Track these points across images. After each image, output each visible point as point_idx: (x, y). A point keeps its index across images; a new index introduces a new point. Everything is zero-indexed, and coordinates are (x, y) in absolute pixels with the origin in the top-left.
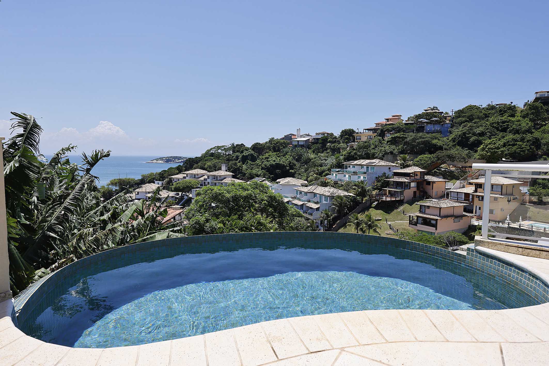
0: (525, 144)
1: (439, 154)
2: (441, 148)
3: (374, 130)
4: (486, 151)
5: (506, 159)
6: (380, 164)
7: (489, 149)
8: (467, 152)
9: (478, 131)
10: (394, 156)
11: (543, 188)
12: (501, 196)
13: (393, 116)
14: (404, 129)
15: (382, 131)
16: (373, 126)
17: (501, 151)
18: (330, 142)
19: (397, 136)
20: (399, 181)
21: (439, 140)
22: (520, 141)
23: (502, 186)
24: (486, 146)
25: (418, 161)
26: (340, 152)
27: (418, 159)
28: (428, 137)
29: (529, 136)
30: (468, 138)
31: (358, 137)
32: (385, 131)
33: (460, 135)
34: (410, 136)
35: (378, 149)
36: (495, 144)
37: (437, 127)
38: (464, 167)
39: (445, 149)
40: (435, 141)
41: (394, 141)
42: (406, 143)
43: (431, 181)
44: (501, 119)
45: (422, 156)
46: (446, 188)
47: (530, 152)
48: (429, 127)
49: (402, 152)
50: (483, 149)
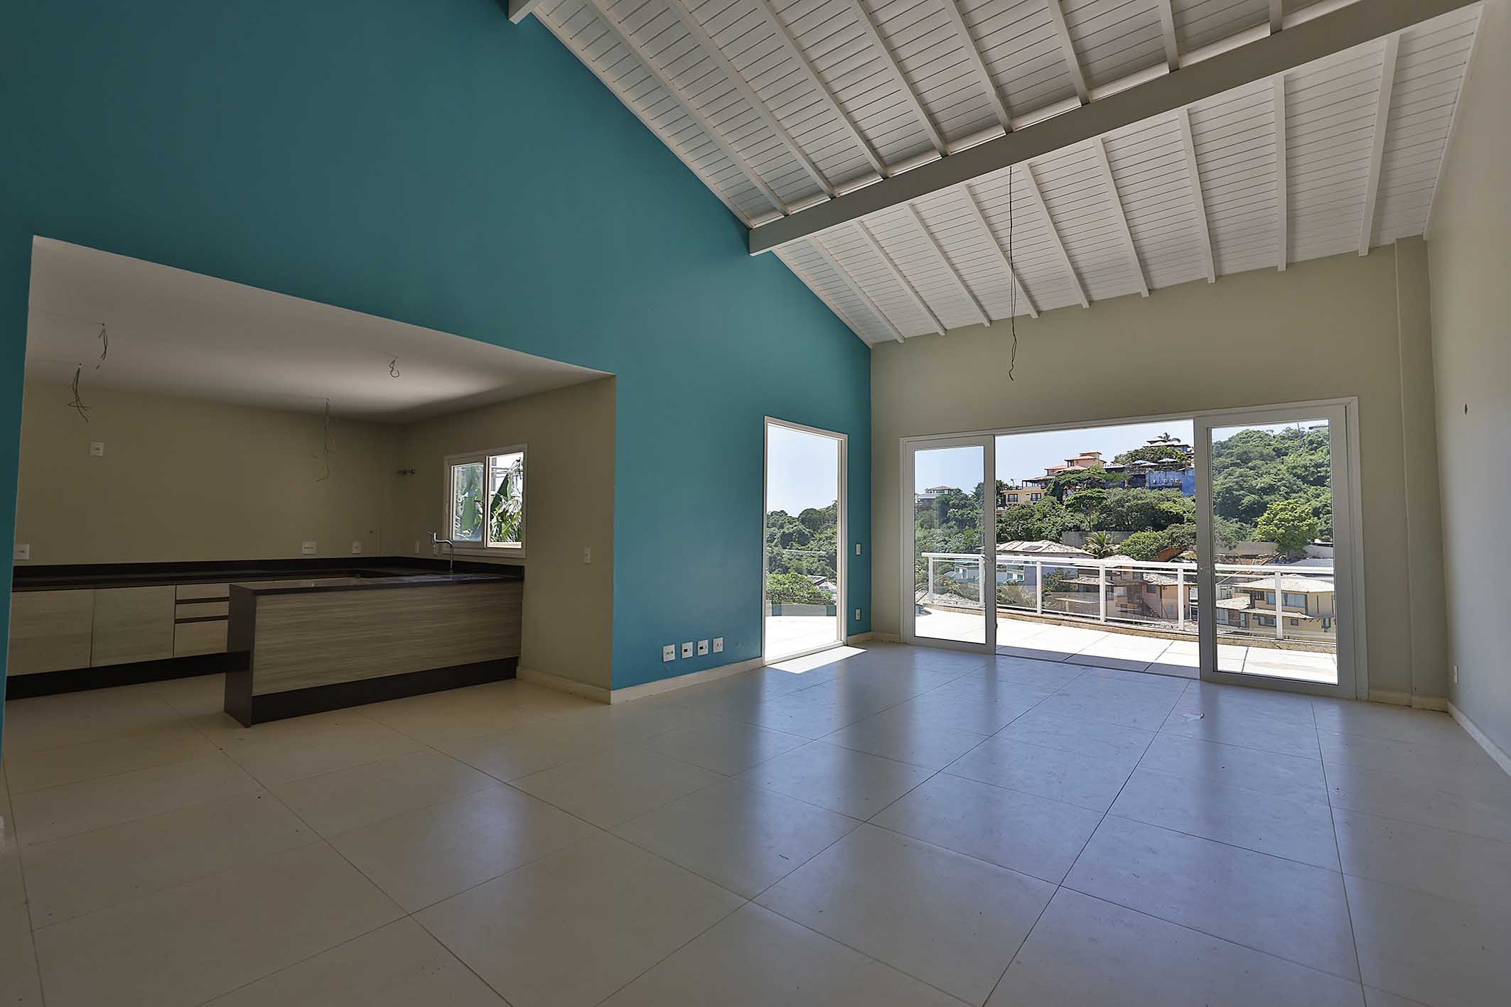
1: (1174, 530)
2: (1179, 519)
3: (1045, 482)
4: (1276, 525)
5: (1323, 540)
6: (1051, 551)
7: (1281, 520)
8: (1238, 525)
9: (1260, 483)
10: (1081, 535)
12: (1305, 616)
13: (1083, 455)
14: (1103, 481)
15: (1056, 484)
16: (1043, 475)
17: (1307, 525)
18: (954, 506)
19: (1085, 496)
20: (1089, 583)
21: (1175, 502)
23: (1307, 595)
24: (1275, 515)
25: (1129, 545)
26: (974, 526)
27: (1128, 541)
28: (1150, 496)
30: (1239, 499)
31: (1011, 497)
32: (1064, 485)
33: (1219, 493)
34: (1113, 495)
35: (1049, 520)
36: (1293, 509)
37: (1174, 477)
39: (1189, 520)
40: (1165, 506)
41: (1079, 505)
42: (1105, 509)
43: (1157, 585)
44: (1311, 460)
45: (1138, 534)
46: (1191, 599)
48: (1155, 477)
49: (1099, 527)
50: (1269, 522)
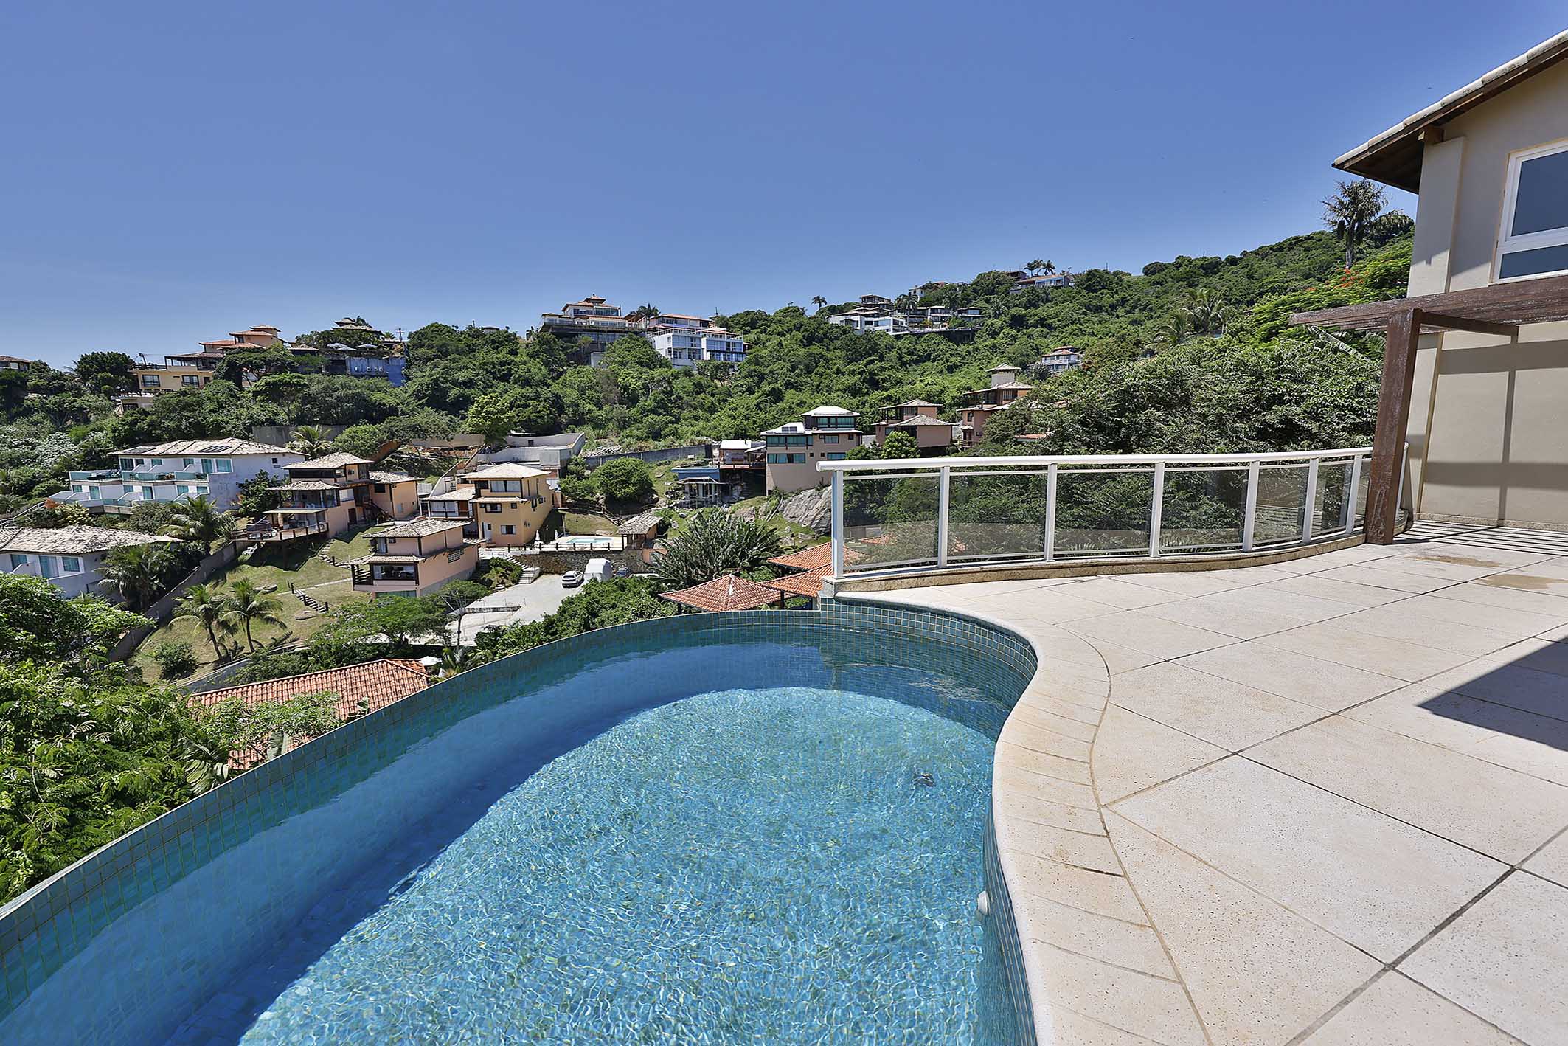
0: (542, 404)
1: (393, 423)
2: (393, 411)
3: (203, 362)
4: (483, 417)
5: (517, 431)
6: (245, 452)
7: (487, 413)
8: (448, 418)
9: (462, 376)
10: (279, 431)
11: (578, 479)
12: (521, 500)
13: (255, 330)
14: (296, 364)
15: (231, 365)
16: (198, 351)
17: (508, 417)
19: (280, 381)
20: (309, 488)
21: (386, 392)
22: (534, 399)
23: (520, 480)
24: (483, 408)
25: (346, 441)
27: (344, 436)
28: (360, 385)
29: (545, 392)
30: (445, 392)
31: (149, 379)
32: (244, 365)
33: (428, 385)
34: (317, 383)
35: (229, 411)
36: (496, 403)
37: (377, 365)
38: (446, 449)
39: (403, 413)
40: (377, 397)
41: (273, 393)
42: (308, 399)
43: (387, 484)
44: (497, 358)
45: (354, 428)
46: (419, 494)
47: (551, 418)
48: (356, 364)
49: (300, 420)
50: (478, 414)
